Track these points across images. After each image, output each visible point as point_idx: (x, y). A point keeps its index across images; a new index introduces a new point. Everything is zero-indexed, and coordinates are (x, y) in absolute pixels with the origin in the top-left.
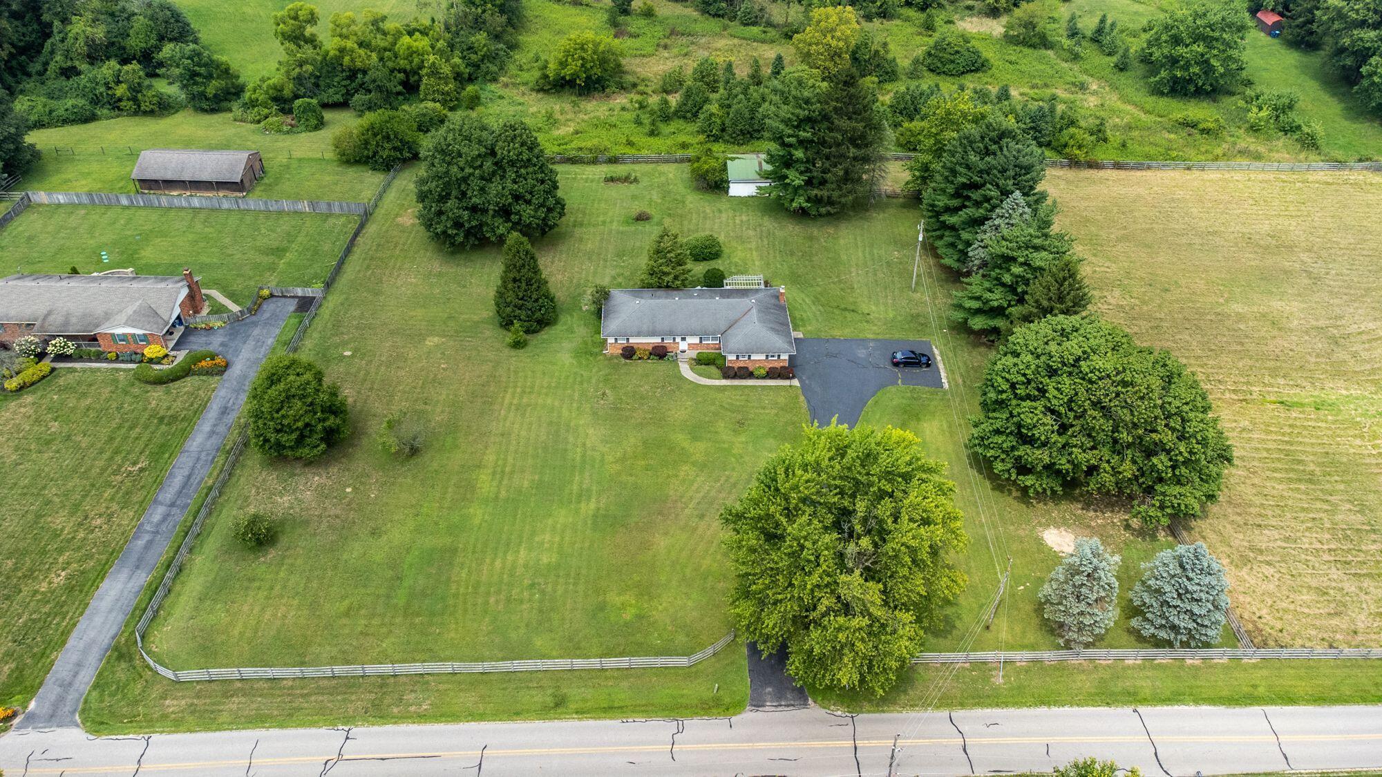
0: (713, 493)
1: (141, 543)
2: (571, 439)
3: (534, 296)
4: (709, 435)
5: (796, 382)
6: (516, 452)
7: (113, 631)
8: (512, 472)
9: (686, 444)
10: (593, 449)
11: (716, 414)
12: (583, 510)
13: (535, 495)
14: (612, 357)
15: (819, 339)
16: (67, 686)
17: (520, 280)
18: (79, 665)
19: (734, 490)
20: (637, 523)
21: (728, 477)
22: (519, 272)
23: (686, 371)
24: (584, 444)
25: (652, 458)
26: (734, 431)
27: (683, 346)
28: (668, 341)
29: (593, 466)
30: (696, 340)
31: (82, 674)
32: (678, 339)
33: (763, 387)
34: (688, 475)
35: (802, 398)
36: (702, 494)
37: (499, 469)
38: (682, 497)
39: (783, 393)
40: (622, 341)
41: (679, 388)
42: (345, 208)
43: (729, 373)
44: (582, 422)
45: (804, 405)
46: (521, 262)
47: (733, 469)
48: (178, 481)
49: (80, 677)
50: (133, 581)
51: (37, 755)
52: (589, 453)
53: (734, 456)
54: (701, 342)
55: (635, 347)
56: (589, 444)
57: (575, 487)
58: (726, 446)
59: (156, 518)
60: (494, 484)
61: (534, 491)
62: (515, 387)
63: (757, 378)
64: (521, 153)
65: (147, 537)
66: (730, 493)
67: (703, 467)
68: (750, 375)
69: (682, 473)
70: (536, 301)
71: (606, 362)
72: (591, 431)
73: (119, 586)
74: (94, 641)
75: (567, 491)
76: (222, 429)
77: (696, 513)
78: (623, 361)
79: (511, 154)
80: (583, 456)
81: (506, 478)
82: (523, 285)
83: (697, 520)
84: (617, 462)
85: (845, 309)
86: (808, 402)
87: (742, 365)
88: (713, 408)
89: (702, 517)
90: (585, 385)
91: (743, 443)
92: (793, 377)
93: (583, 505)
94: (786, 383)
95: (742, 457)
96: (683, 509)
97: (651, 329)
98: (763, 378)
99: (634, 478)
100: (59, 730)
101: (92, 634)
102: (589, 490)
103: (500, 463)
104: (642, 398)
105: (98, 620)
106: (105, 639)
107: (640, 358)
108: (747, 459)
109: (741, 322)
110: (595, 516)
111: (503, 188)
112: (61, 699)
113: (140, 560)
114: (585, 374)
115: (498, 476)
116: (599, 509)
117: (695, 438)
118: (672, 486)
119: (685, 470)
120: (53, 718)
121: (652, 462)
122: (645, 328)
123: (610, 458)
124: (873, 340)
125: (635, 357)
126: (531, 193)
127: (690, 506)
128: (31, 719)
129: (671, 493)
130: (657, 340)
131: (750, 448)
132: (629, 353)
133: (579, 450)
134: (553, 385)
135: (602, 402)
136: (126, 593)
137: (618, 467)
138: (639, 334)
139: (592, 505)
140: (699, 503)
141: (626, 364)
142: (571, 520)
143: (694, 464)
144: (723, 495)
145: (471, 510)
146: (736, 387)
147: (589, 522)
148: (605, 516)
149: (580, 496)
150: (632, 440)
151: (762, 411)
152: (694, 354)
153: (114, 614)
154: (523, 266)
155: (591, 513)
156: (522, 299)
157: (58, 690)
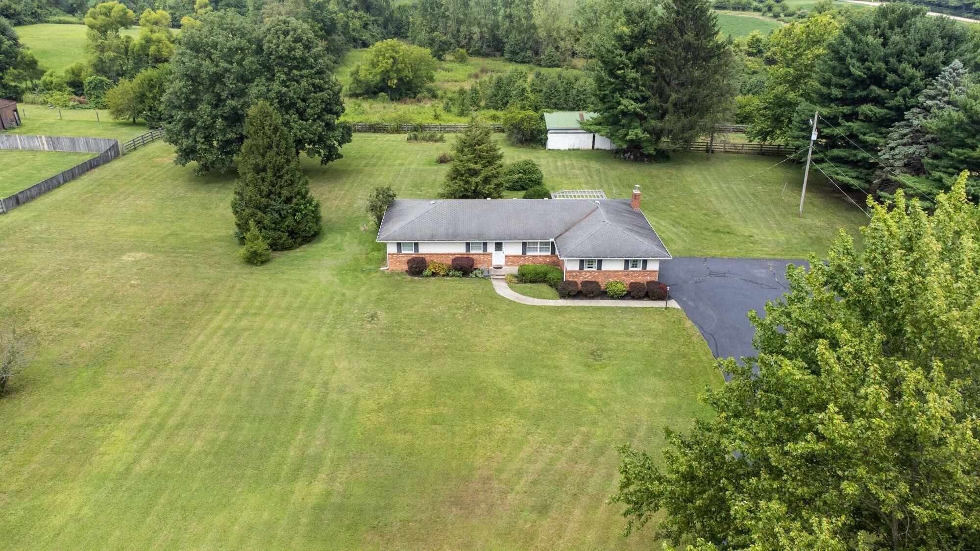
0: (561, 465)
2: (305, 375)
3: (285, 193)
4: (544, 372)
5: (673, 304)
6: (200, 394)
8: (179, 426)
9: (506, 384)
10: (342, 391)
11: (553, 342)
12: (296, 497)
13: (210, 465)
14: (393, 274)
15: (692, 258)
17: (264, 170)
19: (602, 459)
20: (405, 522)
21: (587, 437)
22: (263, 155)
23: (503, 290)
24: (326, 384)
25: (445, 404)
26: (588, 366)
27: (498, 258)
28: (475, 251)
29: (335, 417)
30: (517, 250)
32: (491, 248)
33: (625, 310)
34: (511, 431)
35: (688, 323)
36: (539, 466)
37: (156, 420)
38: (499, 471)
39: (657, 317)
40: (408, 251)
41: (492, 309)
42: (93, 146)
43: (570, 291)
44: (330, 352)
45: (695, 331)
46: (266, 140)
47: (594, 423)
52: (333, 396)
53: (592, 401)
54: (524, 252)
55: (428, 259)
56: (335, 381)
57: (292, 452)
58: (576, 386)
60: (134, 446)
61: (210, 459)
62: (234, 308)
63: (613, 298)
64: (294, 49)
66: (594, 463)
67: (538, 418)
68: (603, 294)
69: (501, 429)
70: (288, 200)
71: (383, 279)
72: (342, 364)
75: (273, 460)
77: (530, 502)
78: (409, 278)
79: (281, 47)
80: (322, 400)
81: (163, 434)
82: (270, 174)
83: (534, 516)
84: (380, 409)
85: (718, 231)
86: (701, 328)
87: (588, 278)
88: (548, 335)
89: (543, 509)
90: (346, 305)
91: (604, 382)
92: (670, 298)
93: (300, 486)
94: (661, 304)
95: (606, 404)
96: (504, 493)
97: (451, 231)
98: (622, 298)
99: (408, 437)
102: (318, 459)
103: (164, 409)
104: (434, 321)
107: (434, 274)
108: (617, 407)
109: (583, 223)
110: (319, 508)
111: (269, 91)
114: (349, 293)
115: (148, 433)
116: (329, 494)
117: (522, 376)
118: (480, 452)
119: (504, 423)
121: (445, 411)
122: (442, 230)
123: (371, 405)
124: (770, 259)
125: (427, 272)
126: (304, 100)
127: (517, 488)
129: (479, 462)
130: (459, 249)
131: (620, 392)
132: (417, 267)
133: (314, 391)
134: (295, 305)
135: (369, 326)
137: (382, 418)
138: (432, 239)
139: (319, 487)
140: (534, 483)
141: (411, 282)
142: (266, 515)
143: (520, 414)
144: (582, 467)
145: (60, 498)
146: (583, 309)
147: (304, 520)
148: (341, 508)
149: (297, 471)
150: (412, 378)
151: (629, 339)
152: (515, 270)
154: (270, 147)
155: (312, 501)
156: (268, 196)
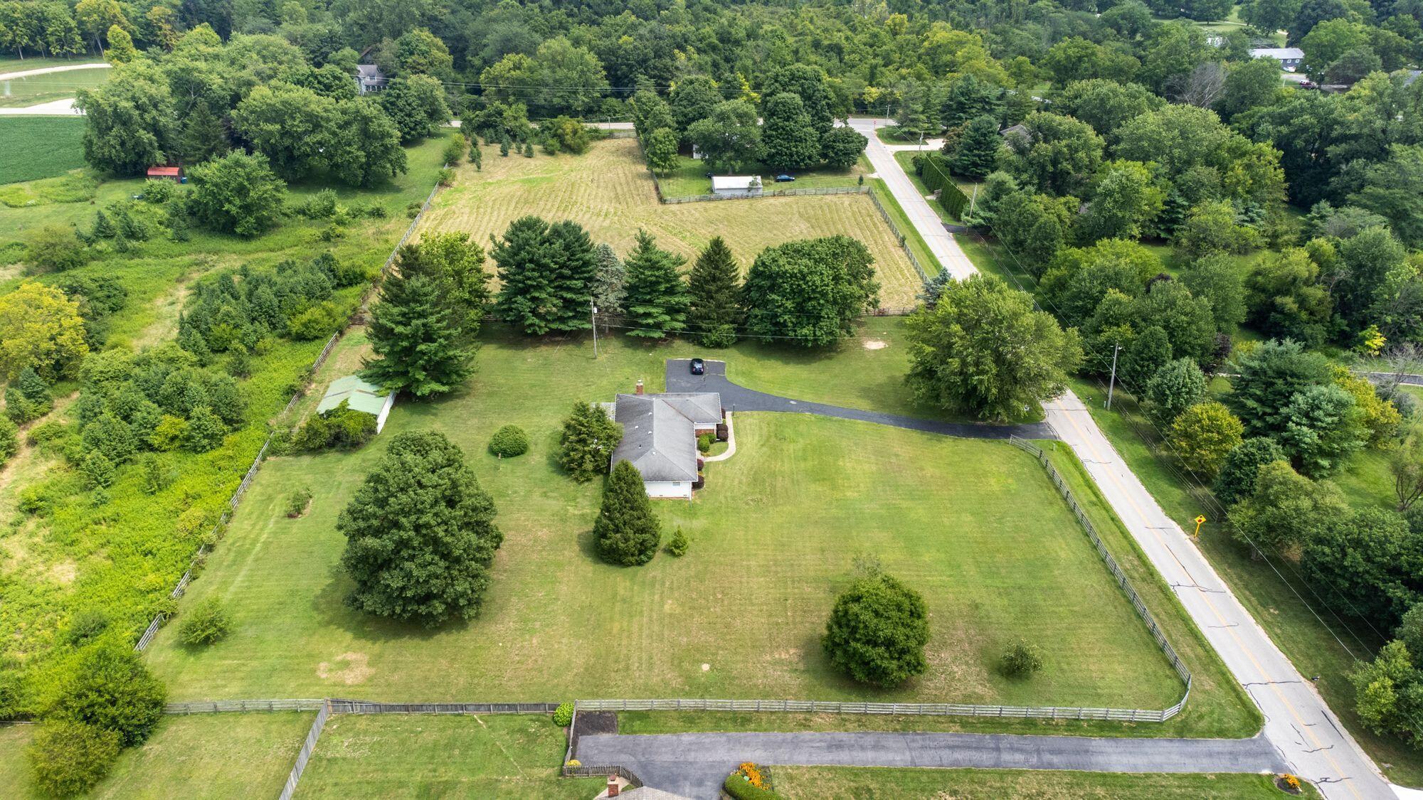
1: (1056, 759)
7: (1165, 744)
16: (1234, 755)
18: (1210, 755)
31: (1216, 749)
48: (959, 755)
49: (1220, 749)
50: (1103, 749)
51: (1305, 747)
59: (1019, 757)
65: (1047, 757)
73: (1114, 758)
74: (1181, 754)
76: (869, 740)
100: (1274, 743)
101: (1175, 758)
105: (1158, 759)
106: (1176, 746)
112: (1248, 754)
113: (1078, 753)
120: (1267, 752)
128: (1278, 767)
136: (1119, 750)
153: (1147, 749)
157: (1241, 759)
